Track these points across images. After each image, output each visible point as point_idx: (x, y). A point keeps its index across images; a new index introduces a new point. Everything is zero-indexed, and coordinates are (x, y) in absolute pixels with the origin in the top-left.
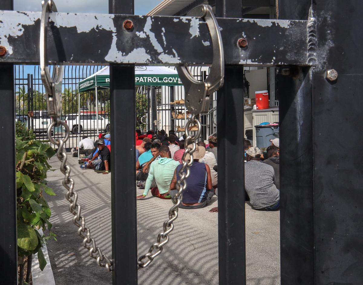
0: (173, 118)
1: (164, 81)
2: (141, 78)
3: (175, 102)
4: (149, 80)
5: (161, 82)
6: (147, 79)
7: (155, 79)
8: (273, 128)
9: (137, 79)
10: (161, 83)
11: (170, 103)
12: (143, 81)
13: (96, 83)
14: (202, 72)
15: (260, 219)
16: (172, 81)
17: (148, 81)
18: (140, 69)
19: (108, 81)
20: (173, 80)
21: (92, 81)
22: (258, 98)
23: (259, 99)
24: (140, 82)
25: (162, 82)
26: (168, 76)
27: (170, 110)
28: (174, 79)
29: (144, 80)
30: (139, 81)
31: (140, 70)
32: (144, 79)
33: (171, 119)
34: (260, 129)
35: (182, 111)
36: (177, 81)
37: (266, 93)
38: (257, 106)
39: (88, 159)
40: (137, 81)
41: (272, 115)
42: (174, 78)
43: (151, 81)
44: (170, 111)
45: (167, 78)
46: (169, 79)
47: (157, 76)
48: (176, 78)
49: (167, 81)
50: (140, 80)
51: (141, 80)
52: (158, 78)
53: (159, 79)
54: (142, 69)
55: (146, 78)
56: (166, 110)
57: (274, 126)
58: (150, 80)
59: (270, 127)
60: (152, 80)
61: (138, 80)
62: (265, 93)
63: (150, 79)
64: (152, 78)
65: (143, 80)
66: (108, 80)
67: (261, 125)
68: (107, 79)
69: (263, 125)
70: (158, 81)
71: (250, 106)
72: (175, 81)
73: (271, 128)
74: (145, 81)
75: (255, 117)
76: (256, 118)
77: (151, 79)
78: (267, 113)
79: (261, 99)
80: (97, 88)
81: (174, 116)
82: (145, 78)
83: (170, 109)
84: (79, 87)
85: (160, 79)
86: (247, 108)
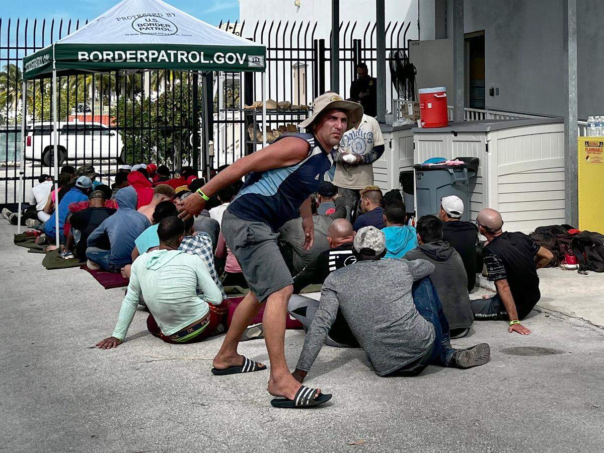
0: (249, 139)
1: (215, 59)
2: (163, 52)
3: (255, 104)
4: (182, 59)
5: (208, 62)
6: (176, 55)
7: (194, 57)
8: (451, 171)
9: (153, 54)
10: (209, 65)
11: (243, 108)
12: (167, 60)
13: (54, 62)
14: (316, 41)
15: (379, 400)
16: (234, 62)
17: (179, 61)
18: (161, 31)
19: (83, 57)
20: (237, 59)
21: (47, 57)
22: (425, 103)
23: (426, 106)
24: (159, 61)
25: (211, 62)
26: (225, 50)
27: (243, 122)
28: (239, 57)
29: (169, 58)
30: (157, 58)
31: (162, 35)
32: (169, 55)
33: (247, 142)
34: (425, 172)
35: (270, 125)
36: (246, 60)
37: (442, 93)
38: (422, 121)
39: (39, 232)
40: (153, 59)
41: (453, 141)
42: (238, 54)
43: (186, 61)
44: (243, 124)
45: (222, 55)
46: (227, 56)
47: (199, 48)
48: (244, 55)
49: (223, 61)
50: (161, 58)
51: (163, 58)
52: (202, 53)
53: (204, 55)
54: (167, 32)
55: (174, 54)
56: (234, 122)
57: (454, 167)
58: (184, 57)
59: (445, 168)
60: (187, 58)
61: (156, 56)
62: (439, 94)
63: (182, 54)
64: (188, 54)
65: (166, 58)
66: (84, 55)
67: (426, 164)
68: (80, 53)
69: (430, 165)
70: (203, 61)
71: (411, 119)
72: (241, 62)
73: (448, 170)
74: (172, 60)
75: (418, 145)
76: (421, 146)
77: (186, 55)
78: (441, 137)
79: (430, 106)
80: (57, 72)
81: (251, 136)
82: (172, 52)
83: (243, 119)
84: (25, 69)
85: (208, 56)
86: (405, 123)
